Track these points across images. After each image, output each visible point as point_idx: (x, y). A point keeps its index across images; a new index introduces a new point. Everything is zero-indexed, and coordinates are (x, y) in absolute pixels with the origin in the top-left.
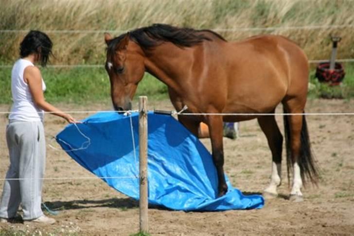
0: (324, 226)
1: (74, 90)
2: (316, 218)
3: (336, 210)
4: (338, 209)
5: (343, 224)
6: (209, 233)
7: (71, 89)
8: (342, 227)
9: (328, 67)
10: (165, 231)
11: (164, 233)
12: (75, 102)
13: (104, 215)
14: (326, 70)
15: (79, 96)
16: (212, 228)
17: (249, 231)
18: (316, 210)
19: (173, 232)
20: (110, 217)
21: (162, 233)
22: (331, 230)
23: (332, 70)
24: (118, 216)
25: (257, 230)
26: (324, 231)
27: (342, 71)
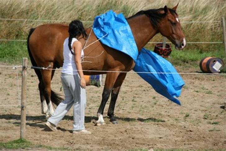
0: (133, 138)
1: (9, 55)
2: (130, 134)
3: (143, 129)
4: (144, 129)
5: (144, 138)
6: (65, 141)
7: (8, 54)
8: (143, 139)
9: (162, 46)
10: (38, 139)
11: (38, 140)
12: (10, 62)
13: (5, 128)
14: (160, 48)
15: (12, 58)
16: (67, 138)
17: (89, 140)
18: (132, 129)
19: (43, 139)
20: (8, 129)
21: (37, 140)
22: (136, 141)
23: (164, 48)
24: (13, 129)
25: (94, 140)
26: (132, 141)
27: (170, 49)
